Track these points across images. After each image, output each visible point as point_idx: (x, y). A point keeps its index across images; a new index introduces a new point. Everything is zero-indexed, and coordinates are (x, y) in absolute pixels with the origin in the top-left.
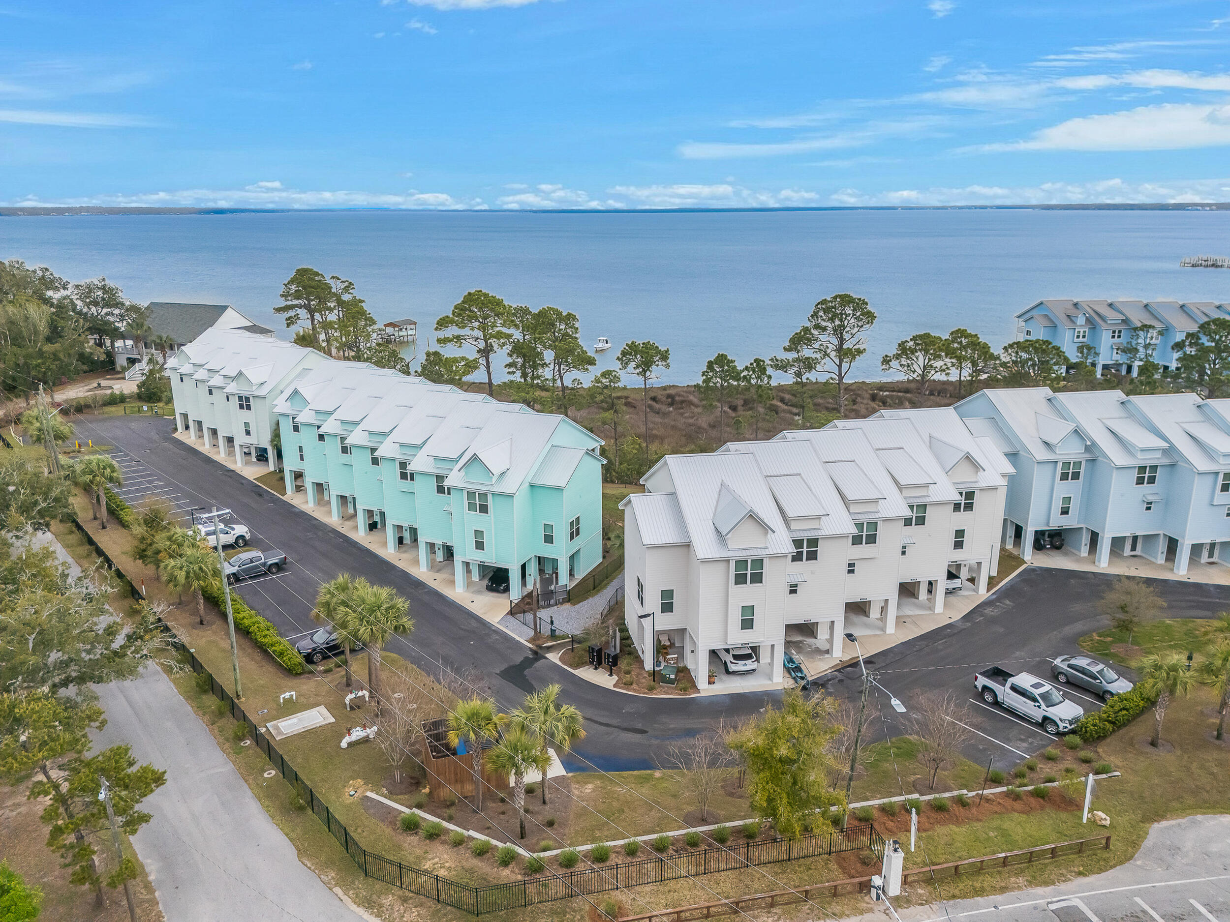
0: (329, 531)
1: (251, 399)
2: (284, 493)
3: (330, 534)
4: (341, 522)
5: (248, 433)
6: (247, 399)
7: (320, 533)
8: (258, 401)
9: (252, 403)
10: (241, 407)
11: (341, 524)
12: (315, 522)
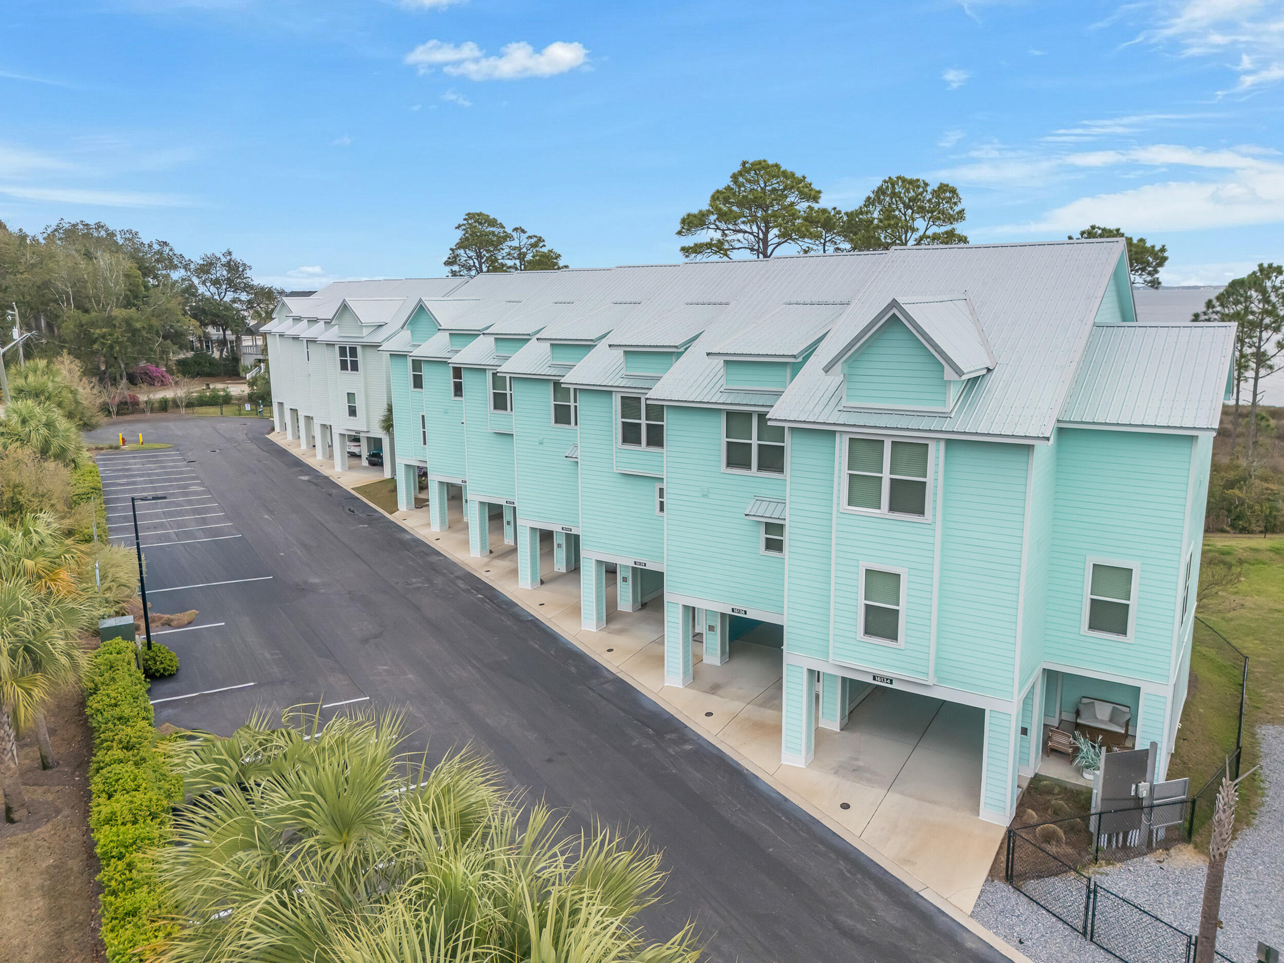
0: (458, 577)
1: (359, 350)
2: (394, 507)
3: (460, 583)
4: (486, 560)
5: (353, 412)
6: (353, 351)
7: (438, 581)
8: (369, 352)
9: (360, 358)
10: (344, 366)
11: (486, 565)
12: (435, 558)
